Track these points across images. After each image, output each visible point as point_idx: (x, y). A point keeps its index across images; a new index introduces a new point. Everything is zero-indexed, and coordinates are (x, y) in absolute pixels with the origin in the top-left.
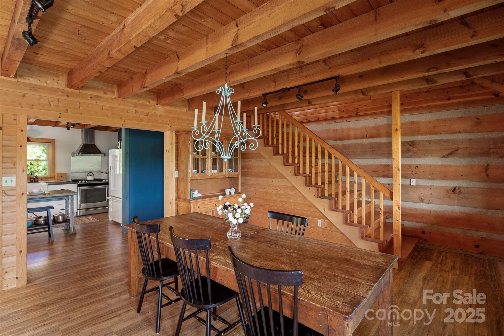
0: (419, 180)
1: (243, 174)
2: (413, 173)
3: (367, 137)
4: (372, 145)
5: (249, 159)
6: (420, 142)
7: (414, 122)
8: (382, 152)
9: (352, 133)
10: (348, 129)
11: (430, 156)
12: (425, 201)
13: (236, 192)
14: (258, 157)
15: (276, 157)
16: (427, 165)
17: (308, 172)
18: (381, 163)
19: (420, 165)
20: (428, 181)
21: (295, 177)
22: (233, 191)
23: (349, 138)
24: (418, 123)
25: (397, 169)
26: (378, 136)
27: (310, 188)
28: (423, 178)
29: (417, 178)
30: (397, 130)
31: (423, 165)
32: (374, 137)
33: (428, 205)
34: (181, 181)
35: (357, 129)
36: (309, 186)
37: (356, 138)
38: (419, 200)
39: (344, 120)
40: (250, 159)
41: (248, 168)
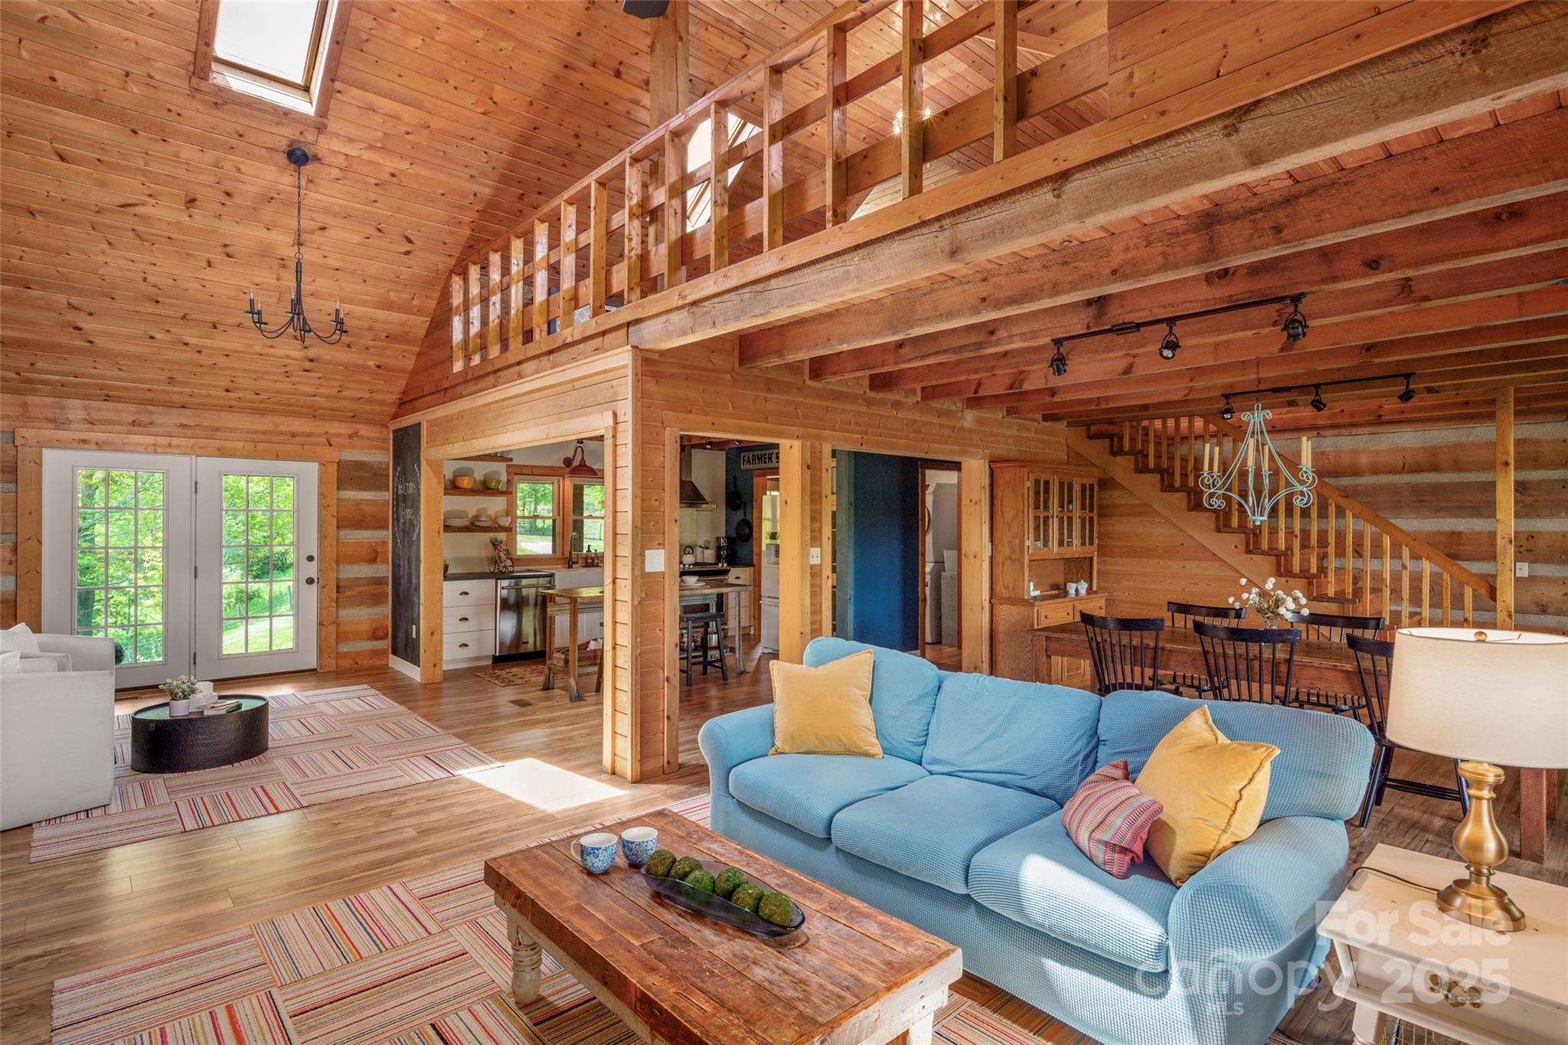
0: (1536, 566)
1: (1101, 550)
2: (1522, 549)
3: (1403, 469)
4: (1417, 490)
5: (1115, 518)
6: (1539, 483)
7: (1525, 439)
8: (1442, 504)
9: (1364, 460)
10: (1355, 452)
11: (1563, 514)
12: (1551, 610)
13: (1090, 590)
14: (1141, 514)
15: (1194, 513)
16: (1556, 533)
17: (1282, 545)
18: (1442, 529)
19: (1539, 532)
20: (1559, 567)
21: (1249, 556)
22: (1083, 587)
23: (1356, 472)
24: (1535, 442)
25: (1506, 540)
26: (1435, 468)
27: (1289, 579)
28: (1547, 560)
29: (1532, 561)
30: (1507, 464)
31: (1547, 533)
32: (1423, 471)
33: (1557, 618)
34: (1003, 563)
35: (1377, 452)
36: (1286, 576)
37: (1375, 472)
38: (1535, 608)
39: (1343, 431)
40: (1119, 519)
41: (1109, 538)
